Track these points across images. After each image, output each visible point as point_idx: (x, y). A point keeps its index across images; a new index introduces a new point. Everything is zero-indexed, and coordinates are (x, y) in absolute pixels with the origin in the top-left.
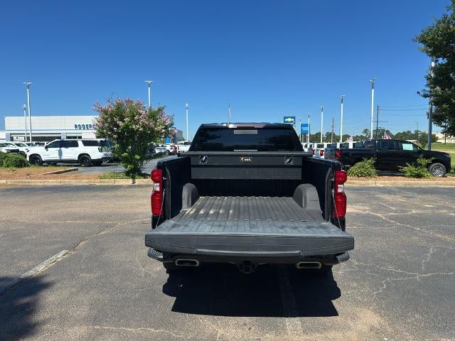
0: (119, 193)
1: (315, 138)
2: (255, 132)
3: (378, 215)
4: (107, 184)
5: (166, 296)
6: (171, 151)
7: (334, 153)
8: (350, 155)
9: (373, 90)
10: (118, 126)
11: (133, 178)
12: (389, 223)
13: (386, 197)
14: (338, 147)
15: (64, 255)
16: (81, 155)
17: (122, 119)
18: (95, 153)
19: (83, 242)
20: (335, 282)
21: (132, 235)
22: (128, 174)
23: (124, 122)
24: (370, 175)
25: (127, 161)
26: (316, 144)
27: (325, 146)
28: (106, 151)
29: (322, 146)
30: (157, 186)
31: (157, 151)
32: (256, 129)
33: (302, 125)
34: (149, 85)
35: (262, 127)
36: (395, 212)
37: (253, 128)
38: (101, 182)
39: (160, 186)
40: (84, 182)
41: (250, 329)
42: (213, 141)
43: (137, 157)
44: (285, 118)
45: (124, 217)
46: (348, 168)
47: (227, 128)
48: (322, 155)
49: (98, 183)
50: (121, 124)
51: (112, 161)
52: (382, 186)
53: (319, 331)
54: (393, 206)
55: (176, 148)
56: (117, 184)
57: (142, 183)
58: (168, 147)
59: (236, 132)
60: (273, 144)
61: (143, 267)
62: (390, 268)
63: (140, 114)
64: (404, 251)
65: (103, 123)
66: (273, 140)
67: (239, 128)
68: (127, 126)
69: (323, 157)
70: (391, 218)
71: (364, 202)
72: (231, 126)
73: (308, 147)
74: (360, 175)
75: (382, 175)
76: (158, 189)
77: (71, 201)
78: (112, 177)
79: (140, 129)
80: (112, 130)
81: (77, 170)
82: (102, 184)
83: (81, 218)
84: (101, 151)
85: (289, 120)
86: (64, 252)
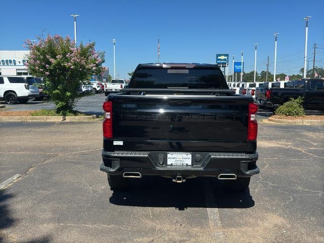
0: (53, 129)
1: (249, 77)
2: (187, 71)
3: (299, 149)
4: (39, 121)
5: (113, 205)
6: (98, 89)
7: (264, 92)
8: (280, 94)
9: (307, 28)
10: (50, 63)
11: (64, 115)
12: (307, 155)
13: (311, 134)
14: (270, 86)
15: (18, 178)
16: (6, 93)
17: (54, 57)
18: (21, 90)
19: (32, 168)
20: (251, 197)
21: (75, 163)
22: (58, 111)
23: (56, 59)
24: (297, 114)
25: (58, 98)
26: (248, 84)
27: (257, 86)
28: (33, 88)
29: (254, 85)
30: (108, 115)
31: (84, 89)
32: (187, 69)
33: (236, 64)
34: (75, 19)
35: (192, 67)
36: (316, 146)
37: (184, 68)
38: (33, 119)
39: (111, 115)
40: (16, 119)
41: (181, 225)
42: (145, 80)
43: (68, 94)
44: (218, 55)
45: (64, 149)
46: (277, 107)
47: (161, 68)
48: (253, 94)
49: (29, 119)
50: (53, 61)
51: (39, 98)
52: (309, 124)
53: (234, 227)
54: (315, 142)
55: (103, 86)
56: (48, 121)
57: (74, 121)
58: (95, 85)
59: (169, 71)
60: (203, 83)
61: (91, 186)
62: (300, 188)
63: (72, 52)
64: (314, 176)
65: (35, 60)
66: (203, 79)
67: (172, 68)
68: (59, 64)
69: (254, 97)
70: (310, 152)
71: (288, 139)
72: (164, 66)
73: (241, 86)
74: (289, 114)
75: (310, 115)
76: (109, 117)
77: (8, 135)
78: (43, 114)
79: (72, 67)
80: (44, 67)
81: (4, 107)
82: (34, 121)
83: (23, 150)
84: (27, 88)
85: (223, 57)
86: (17, 175)
